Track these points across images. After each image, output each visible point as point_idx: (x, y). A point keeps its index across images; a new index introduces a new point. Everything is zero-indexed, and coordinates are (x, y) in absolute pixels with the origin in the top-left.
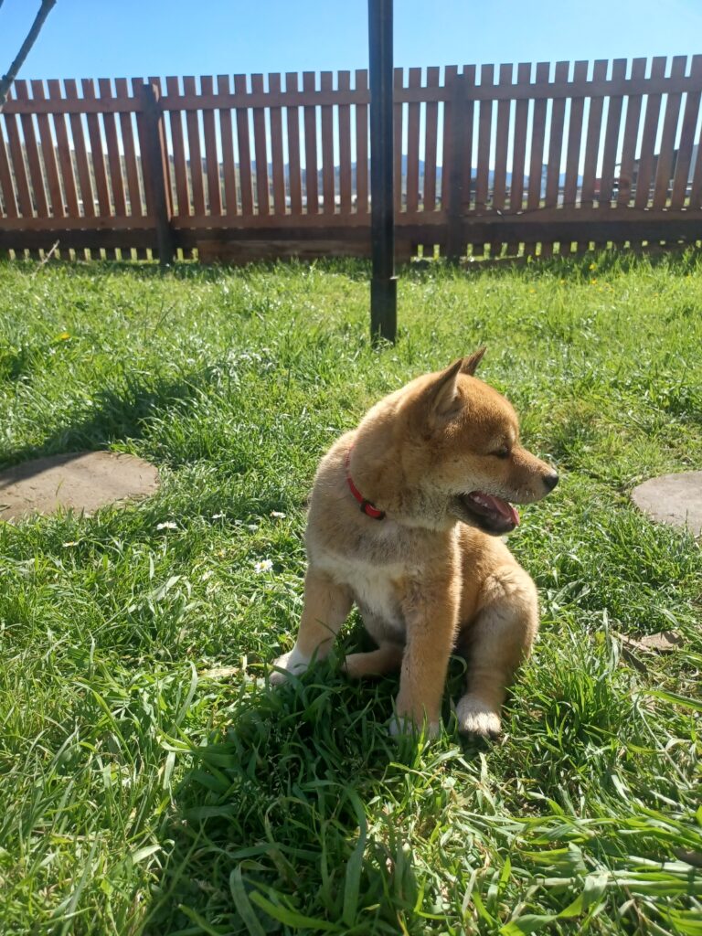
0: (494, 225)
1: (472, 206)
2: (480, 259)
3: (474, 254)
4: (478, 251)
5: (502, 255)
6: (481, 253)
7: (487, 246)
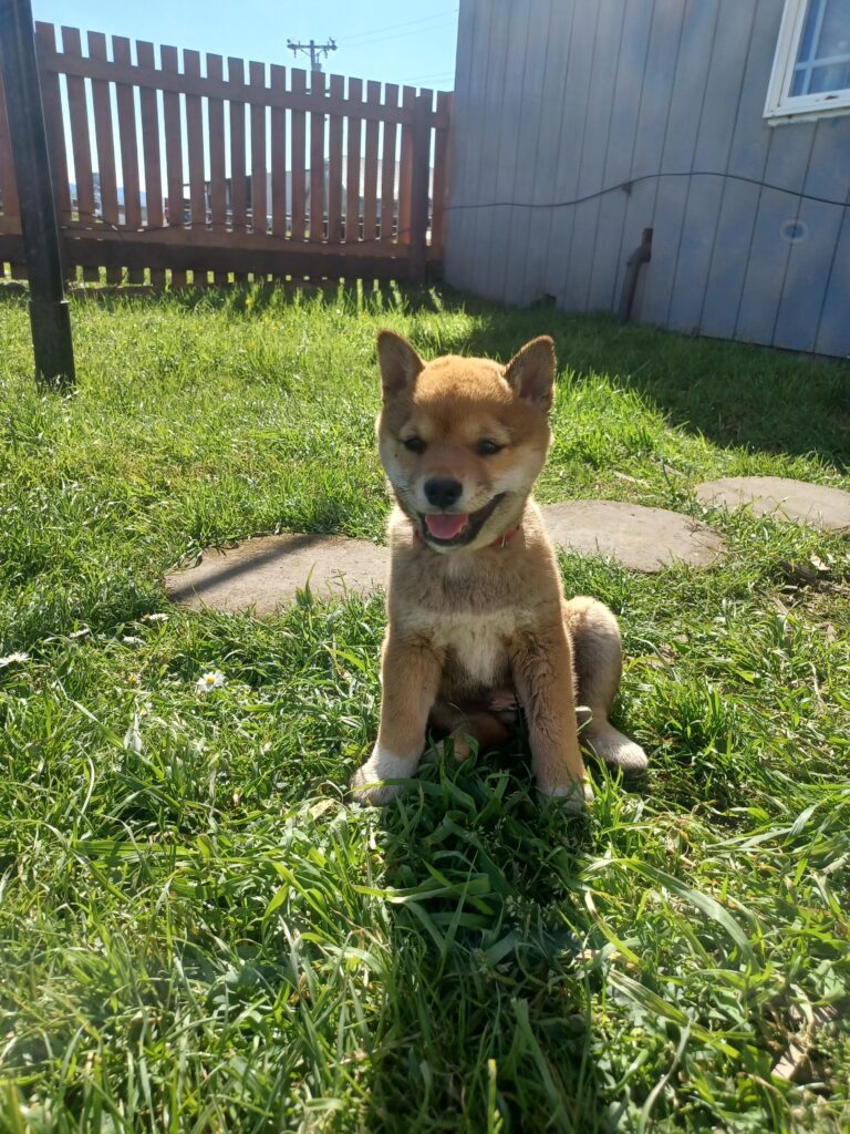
0: (108, 243)
1: (75, 217)
2: (95, 285)
3: (86, 279)
4: (91, 275)
5: (124, 284)
6: (96, 278)
7: (103, 270)
